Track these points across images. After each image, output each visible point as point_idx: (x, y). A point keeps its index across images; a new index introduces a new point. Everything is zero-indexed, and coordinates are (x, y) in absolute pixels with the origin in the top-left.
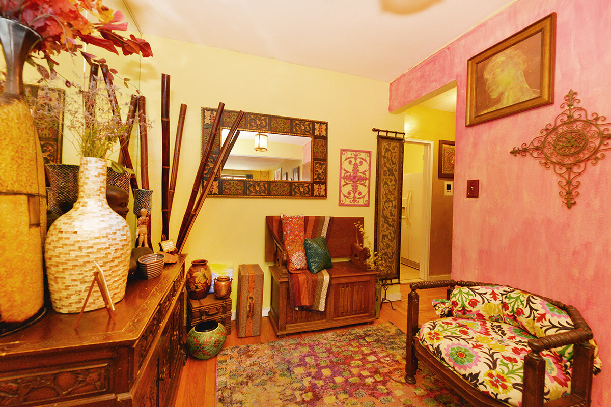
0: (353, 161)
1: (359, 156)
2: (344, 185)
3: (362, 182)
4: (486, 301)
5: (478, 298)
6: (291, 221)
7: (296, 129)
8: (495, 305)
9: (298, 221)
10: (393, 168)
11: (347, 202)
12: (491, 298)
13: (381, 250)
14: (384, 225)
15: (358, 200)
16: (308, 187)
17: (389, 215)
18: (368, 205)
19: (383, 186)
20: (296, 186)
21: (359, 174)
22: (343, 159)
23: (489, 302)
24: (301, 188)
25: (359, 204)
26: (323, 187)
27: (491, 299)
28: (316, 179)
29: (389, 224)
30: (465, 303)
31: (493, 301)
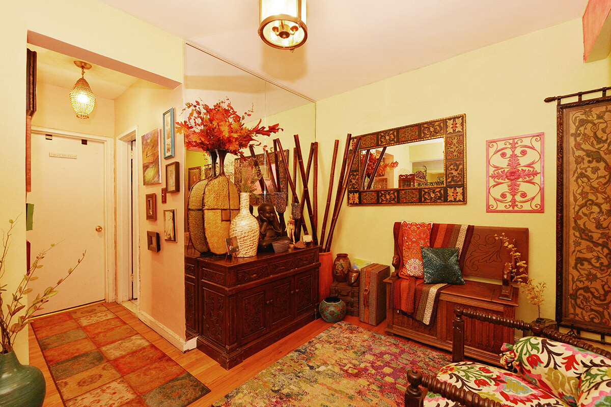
0: (509, 152)
1: (520, 144)
2: (494, 186)
3: (528, 179)
4: (552, 365)
5: (544, 357)
6: (410, 228)
7: (424, 133)
8: (563, 376)
9: (418, 228)
10: (599, 149)
11: (501, 207)
12: (563, 363)
13: (574, 282)
14: (580, 243)
15: (519, 204)
16: (440, 192)
17: (591, 226)
18: (541, 210)
19: (576, 181)
20: (426, 192)
21: (520, 169)
22: (491, 153)
23: (555, 368)
24: (431, 193)
25: (523, 209)
26: (459, 190)
27: (561, 365)
28: (450, 182)
29: (593, 242)
30: (523, 356)
31: (562, 369)
